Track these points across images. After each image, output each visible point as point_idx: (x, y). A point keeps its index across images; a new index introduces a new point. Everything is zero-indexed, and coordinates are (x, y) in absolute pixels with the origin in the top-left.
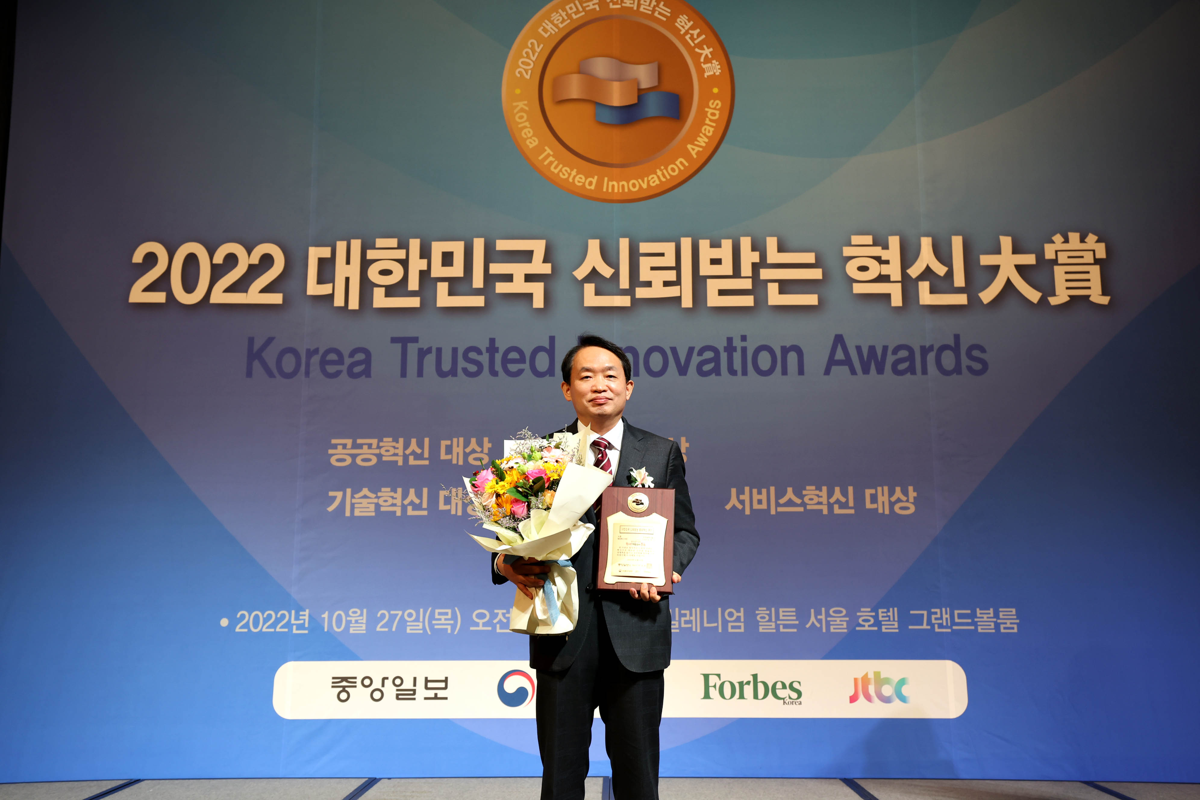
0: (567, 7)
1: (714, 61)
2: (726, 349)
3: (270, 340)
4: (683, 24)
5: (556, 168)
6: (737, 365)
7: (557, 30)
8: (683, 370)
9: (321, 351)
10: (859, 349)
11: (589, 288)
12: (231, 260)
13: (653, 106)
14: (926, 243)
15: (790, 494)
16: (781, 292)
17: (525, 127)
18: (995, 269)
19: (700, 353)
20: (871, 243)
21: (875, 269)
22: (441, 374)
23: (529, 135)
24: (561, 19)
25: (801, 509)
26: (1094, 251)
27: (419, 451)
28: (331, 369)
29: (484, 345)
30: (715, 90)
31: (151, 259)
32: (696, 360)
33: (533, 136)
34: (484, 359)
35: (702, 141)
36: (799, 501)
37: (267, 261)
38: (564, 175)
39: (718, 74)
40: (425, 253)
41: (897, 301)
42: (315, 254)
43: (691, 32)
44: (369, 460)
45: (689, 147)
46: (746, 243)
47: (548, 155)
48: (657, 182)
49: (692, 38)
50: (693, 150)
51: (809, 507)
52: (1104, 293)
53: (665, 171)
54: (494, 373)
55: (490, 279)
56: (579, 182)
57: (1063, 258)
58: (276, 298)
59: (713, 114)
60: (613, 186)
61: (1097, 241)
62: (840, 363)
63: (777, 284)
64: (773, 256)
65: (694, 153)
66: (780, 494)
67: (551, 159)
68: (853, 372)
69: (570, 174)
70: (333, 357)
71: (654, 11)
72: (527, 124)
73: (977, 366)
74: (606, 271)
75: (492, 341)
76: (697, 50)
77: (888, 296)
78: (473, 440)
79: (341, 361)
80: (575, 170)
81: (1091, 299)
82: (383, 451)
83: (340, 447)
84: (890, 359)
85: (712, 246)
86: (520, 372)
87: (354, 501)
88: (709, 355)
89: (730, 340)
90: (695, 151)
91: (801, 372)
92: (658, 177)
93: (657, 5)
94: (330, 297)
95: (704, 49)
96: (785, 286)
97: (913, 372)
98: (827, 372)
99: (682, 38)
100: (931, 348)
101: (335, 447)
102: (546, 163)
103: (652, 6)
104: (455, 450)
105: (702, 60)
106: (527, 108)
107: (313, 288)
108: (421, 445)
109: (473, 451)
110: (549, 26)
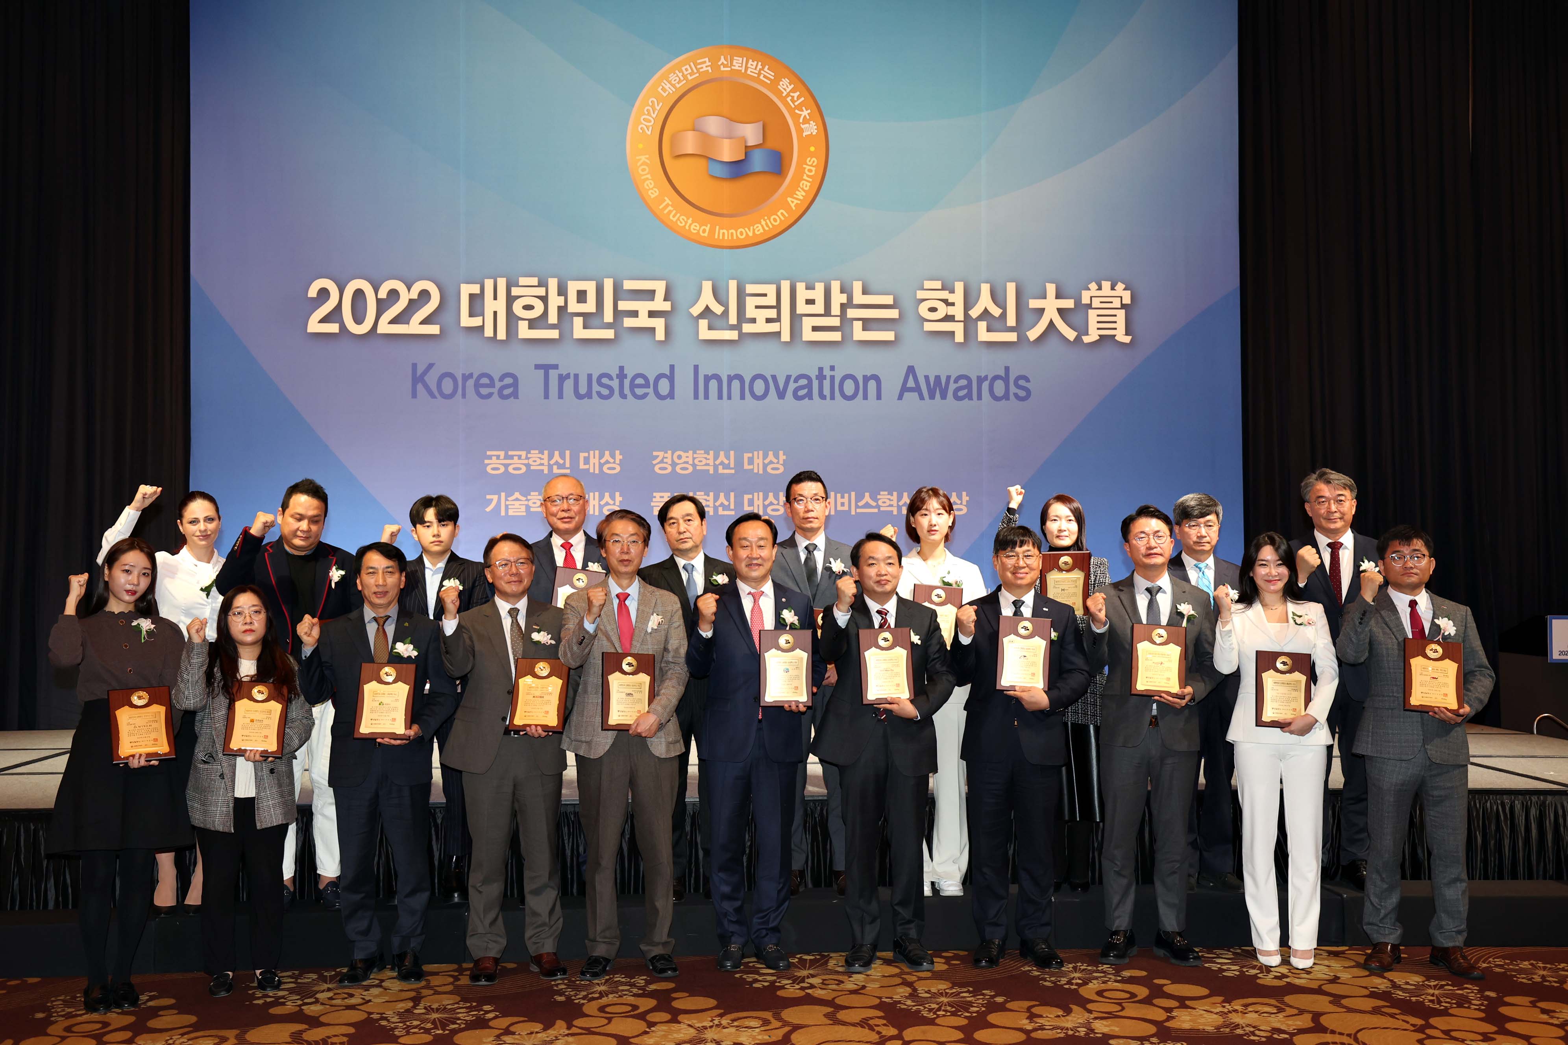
0: (683, 69)
1: (812, 122)
2: (817, 377)
3: (431, 366)
4: (785, 87)
5: (674, 217)
6: (827, 391)
7: (674, 90)
8: (781, 395)
9: (475, 376)
10: (927, 378)
11: (703, 323)
12: (394, 295)
13: (758, 162)
14: (985, 289)
15: (867, 498)
16: (865, 329)
17: (647, 179)
18: (1042, 311)
19: (796, 381)
20: (940, 288)
21: (943, 310)
22: (579, 396)
23: (651, 187)
24: (678, 79)
25: (876, 510)
26: (1121, 297)
27: (561, 462)
28: (484, 391)
29: (614, 372)
30: (812, 149)
31: (324, 294)
32: (792, 386)
33: (654, 187)
34: (615, 384)
35: (800, 194)
36: (874, 504)
37: (425, 295)
38: (681, 223)
39: (814, 133)
40: (562, 291)
41: (959, 338)
42: (467, 290)
43: (792, 94)
44: (519, 469)
45: (789, 199)
46: (835, 286)
47: (668, 205)
48: (762, 231)
49: (793, 101)
50: (793, 203)
51: (882, 509)
52: (1127, 333)
53: (768, 221)
54: (623, 396)
55: (618, 314)
56: (694, 229)
57: (1096, 303)
58: (433, 329)
59: (810, 171)
60: (724, 233)
61: (1124, 289)
62: (911, 390)
63: (861, 322)
64: (859, 298)
65: (793, 205)
66: (859, 497)
67: (670, 208)
68: (922, 397)
69: (686, 223)
70: (485, 381)
71: (759, 74)
72: (649, 176)
73: (1022, 393)
74: (718, 309)
75: (621, 368)
76: (797, 111)
77: (952, 333)
78: (607, 453)
79: (492, 385)
80: (691, 219)
81: (1116, 338)
82: (531, 462)
83: (494, 458)
84: (952, 386)
85: (807, 288)
86: (645, 395)
87: (508, 503)
88: (803, 382)
89: (821, 369)
90: (795, 203)
91: (879, 397)
92: (762, 226)
93: (763, 69)
94: (481, 328)
95: (803, 111)
96: (867, 324)
97: (971, 399)
98: (900, 397)
99: (783, 100)
100: (986, 378)
101: (490, 457)
102: (666, 212)
103: (758, 69)
104: (592, 461)
105: (801, 121)
106: (649, 162)
107: (466, 321)
108: (562, 456)
109: (607, 462)
110: (667, 86)
